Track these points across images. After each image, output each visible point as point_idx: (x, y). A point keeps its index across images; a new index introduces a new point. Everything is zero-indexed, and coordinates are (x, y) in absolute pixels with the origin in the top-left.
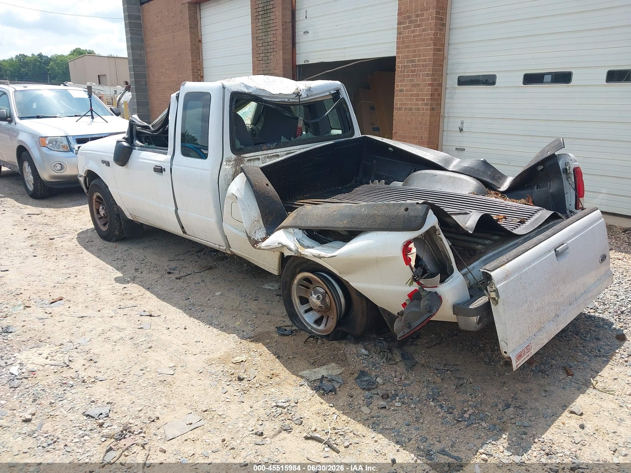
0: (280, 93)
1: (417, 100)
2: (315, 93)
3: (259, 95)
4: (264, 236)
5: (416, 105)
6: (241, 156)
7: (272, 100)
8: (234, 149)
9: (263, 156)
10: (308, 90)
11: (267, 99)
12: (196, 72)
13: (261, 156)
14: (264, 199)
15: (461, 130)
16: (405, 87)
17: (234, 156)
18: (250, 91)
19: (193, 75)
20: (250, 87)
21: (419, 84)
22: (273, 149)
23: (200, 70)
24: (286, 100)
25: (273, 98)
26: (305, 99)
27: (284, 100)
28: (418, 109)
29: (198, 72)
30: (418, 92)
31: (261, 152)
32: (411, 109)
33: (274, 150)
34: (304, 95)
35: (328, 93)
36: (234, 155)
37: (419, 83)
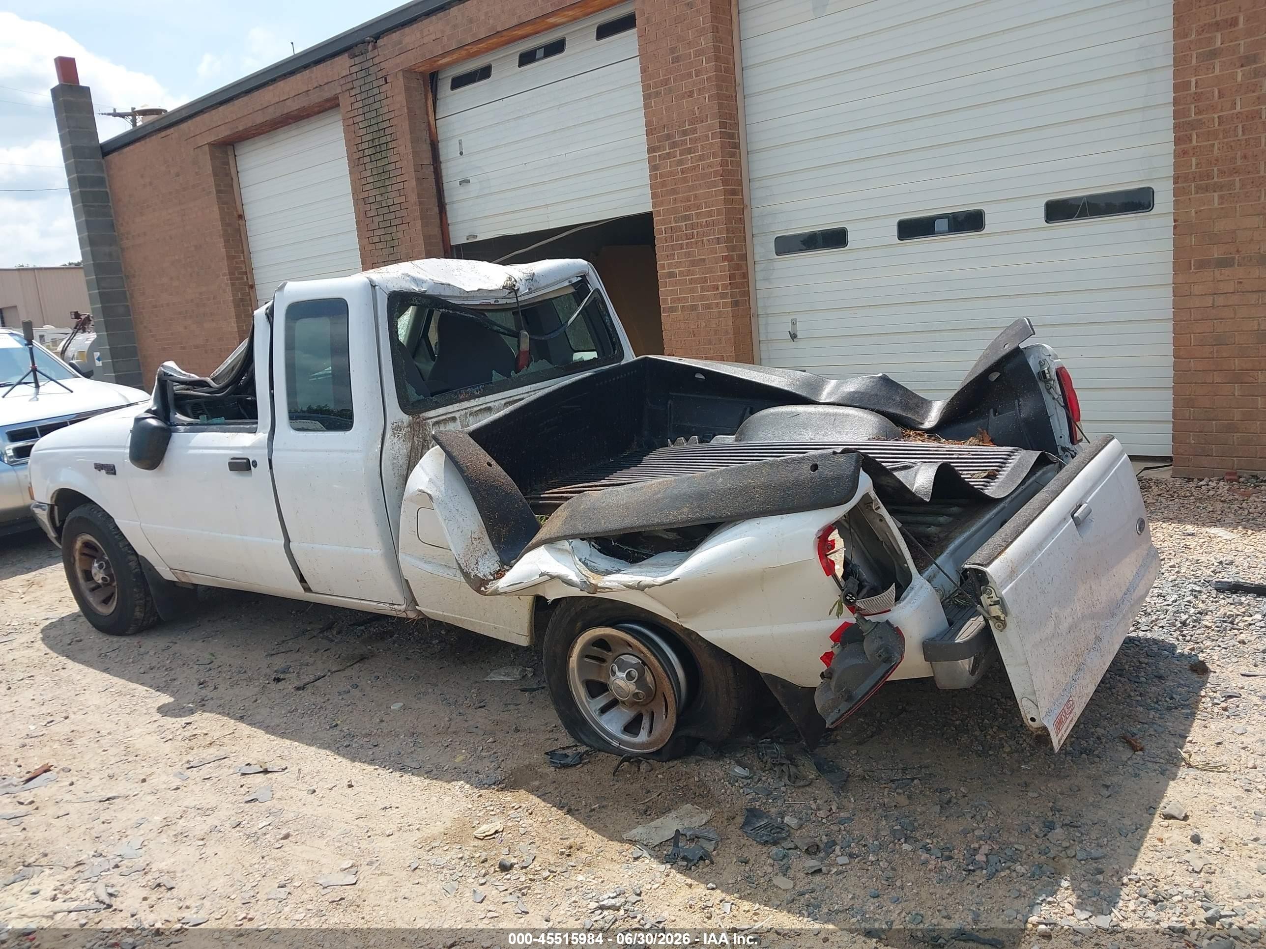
0: (479, 290)
1: (703, 289)
2: (543, 283)
3: (441, 296)
4: (496, 567)
5: (702, 298)
6: (421, 415)
7: (466, 303)
8: (405, 405)
9: (461, 412)
10: (529, 279)
11: (456, 302)
12: (237, 279)
13: (457, 413)
14: (487, 494)
15: (794, 336)
16: (678, 268)
17: (406, 418)
18: (423, 290)
19: (233, 285)
20: (423, 282)
21: (704, 260)
22: (479, 397)
23: (246, 273)
24: (492, 302)
25: (467, 298)
26: (526, 297)
27: (487, 301)
28: (708, 307)
29: (242, 278)
30: (703, 274)
31: (457, 405)
32: (693, 308)
33: (481, 399)
34: (523, 290)
35: (566, 284)
36: (407, 416)
37: (704, 257)
